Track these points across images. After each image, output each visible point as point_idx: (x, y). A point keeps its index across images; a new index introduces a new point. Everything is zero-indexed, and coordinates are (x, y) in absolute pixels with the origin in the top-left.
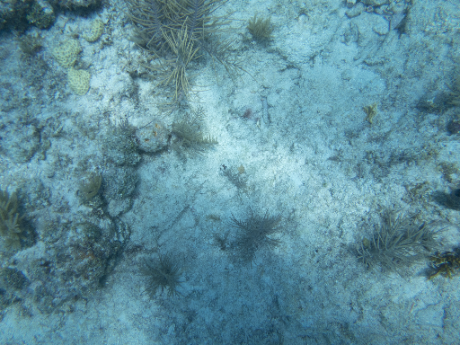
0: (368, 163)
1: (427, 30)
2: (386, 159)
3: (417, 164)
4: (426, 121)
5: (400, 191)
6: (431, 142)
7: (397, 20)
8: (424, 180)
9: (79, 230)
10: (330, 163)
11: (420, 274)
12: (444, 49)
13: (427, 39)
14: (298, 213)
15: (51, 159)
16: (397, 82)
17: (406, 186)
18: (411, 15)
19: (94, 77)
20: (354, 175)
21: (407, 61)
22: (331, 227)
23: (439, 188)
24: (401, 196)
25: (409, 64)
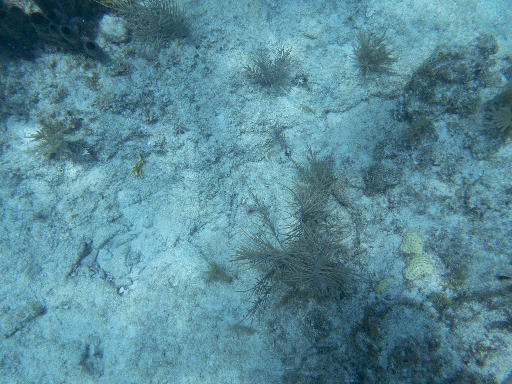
1: (67, 234)
2: (138, 111)
3: (116, 95)
4: (95, 138)
5: (136, 77)
6: (98, 113)
7: (89, 259)
8: (114, 79)
9: (440, 96)
10: (188, 126)
12: (60, 207)
13: (71, 226)
14: (228, 89)
15: (457, 179)
16: (107, 192)
17: (130, 78)
18: (76, 257)
19: (397, 246)
21: (93, 211)
22: (203, 66)
23: (105, 68)
24: (137, 72)
25: (92, 206)
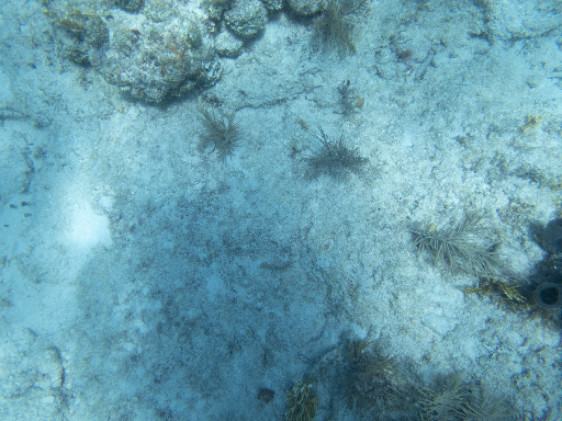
0: (492, 163)
3: (539, 187)
8: (534, 203)
10: (453, 141)
11: (458, 287)
14: (387, 168)
17: (511, 200)
20: (468, 166)
22: (409, 197)
23: (542, 219)
24: (499, 206)
